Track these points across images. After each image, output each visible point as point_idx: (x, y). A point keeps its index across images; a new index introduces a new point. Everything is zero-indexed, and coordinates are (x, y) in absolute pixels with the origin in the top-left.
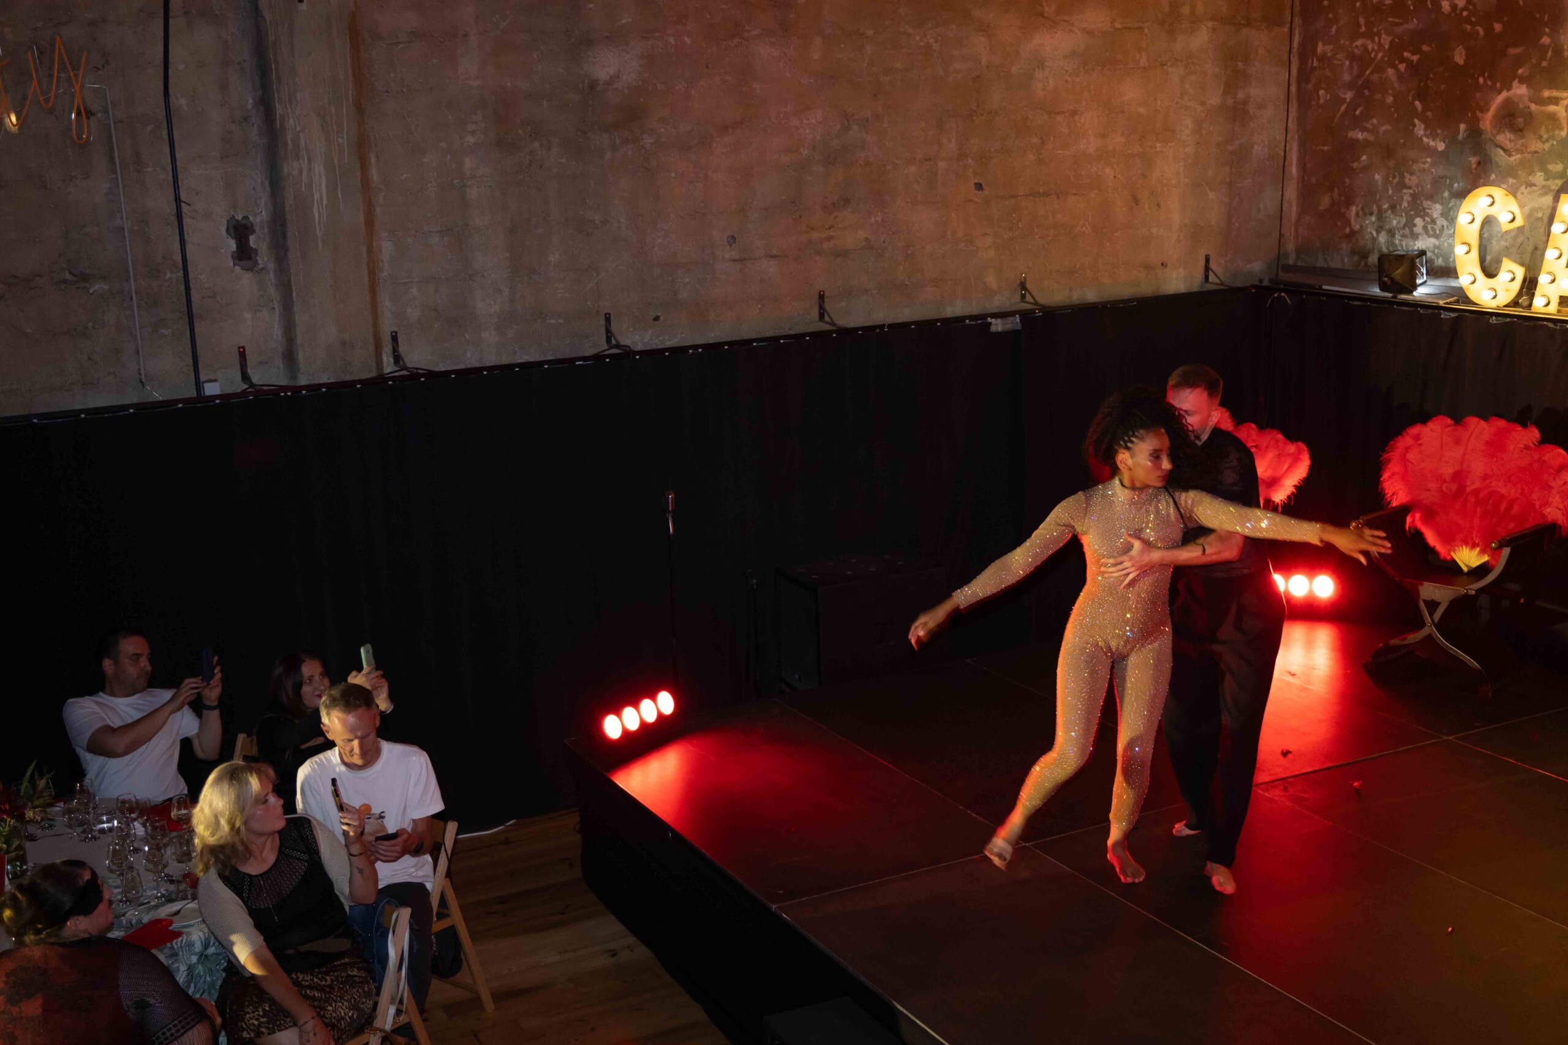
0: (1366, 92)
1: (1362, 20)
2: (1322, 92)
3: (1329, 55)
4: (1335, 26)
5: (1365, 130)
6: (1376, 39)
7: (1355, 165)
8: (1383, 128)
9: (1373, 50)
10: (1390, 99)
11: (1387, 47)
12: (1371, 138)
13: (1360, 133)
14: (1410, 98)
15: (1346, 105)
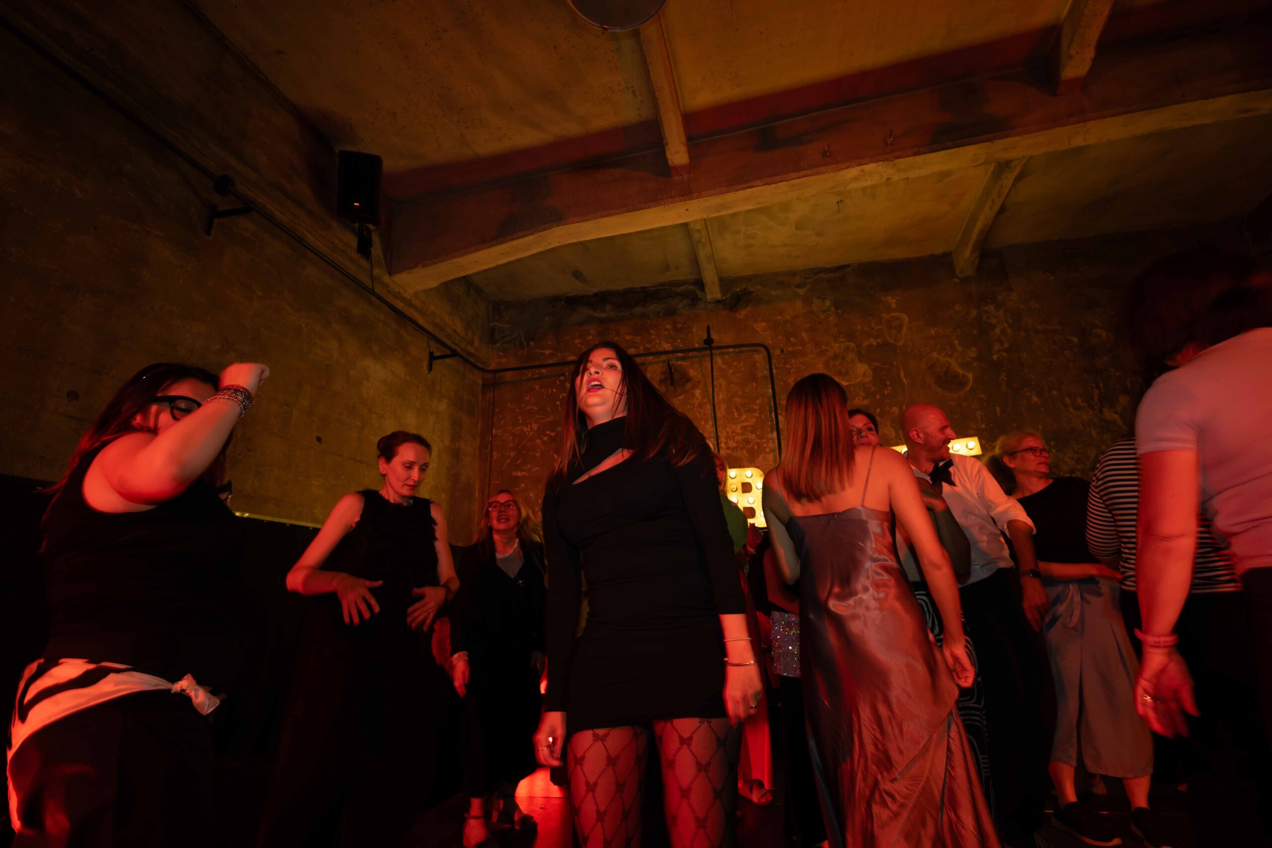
0: (524, 452)
1: (520, 418)
2: (495, 453)
3: (500, 434)
4: (502, 422)
5: (521, 471)
6: (529, 426)
7: (517, 489)
8: (534, 470)
9: (527, 431)
10: (538, 454)
11: (535, 429)
12: (527, 474)
13: (520, 473)
14: (551, 453)
15: (510, 459)
